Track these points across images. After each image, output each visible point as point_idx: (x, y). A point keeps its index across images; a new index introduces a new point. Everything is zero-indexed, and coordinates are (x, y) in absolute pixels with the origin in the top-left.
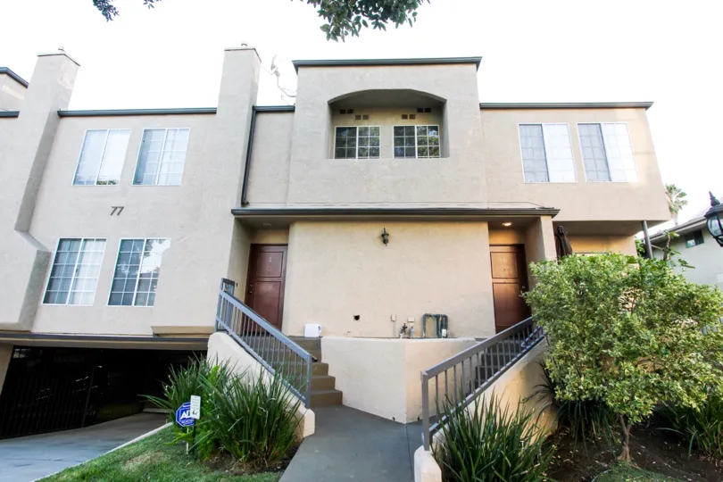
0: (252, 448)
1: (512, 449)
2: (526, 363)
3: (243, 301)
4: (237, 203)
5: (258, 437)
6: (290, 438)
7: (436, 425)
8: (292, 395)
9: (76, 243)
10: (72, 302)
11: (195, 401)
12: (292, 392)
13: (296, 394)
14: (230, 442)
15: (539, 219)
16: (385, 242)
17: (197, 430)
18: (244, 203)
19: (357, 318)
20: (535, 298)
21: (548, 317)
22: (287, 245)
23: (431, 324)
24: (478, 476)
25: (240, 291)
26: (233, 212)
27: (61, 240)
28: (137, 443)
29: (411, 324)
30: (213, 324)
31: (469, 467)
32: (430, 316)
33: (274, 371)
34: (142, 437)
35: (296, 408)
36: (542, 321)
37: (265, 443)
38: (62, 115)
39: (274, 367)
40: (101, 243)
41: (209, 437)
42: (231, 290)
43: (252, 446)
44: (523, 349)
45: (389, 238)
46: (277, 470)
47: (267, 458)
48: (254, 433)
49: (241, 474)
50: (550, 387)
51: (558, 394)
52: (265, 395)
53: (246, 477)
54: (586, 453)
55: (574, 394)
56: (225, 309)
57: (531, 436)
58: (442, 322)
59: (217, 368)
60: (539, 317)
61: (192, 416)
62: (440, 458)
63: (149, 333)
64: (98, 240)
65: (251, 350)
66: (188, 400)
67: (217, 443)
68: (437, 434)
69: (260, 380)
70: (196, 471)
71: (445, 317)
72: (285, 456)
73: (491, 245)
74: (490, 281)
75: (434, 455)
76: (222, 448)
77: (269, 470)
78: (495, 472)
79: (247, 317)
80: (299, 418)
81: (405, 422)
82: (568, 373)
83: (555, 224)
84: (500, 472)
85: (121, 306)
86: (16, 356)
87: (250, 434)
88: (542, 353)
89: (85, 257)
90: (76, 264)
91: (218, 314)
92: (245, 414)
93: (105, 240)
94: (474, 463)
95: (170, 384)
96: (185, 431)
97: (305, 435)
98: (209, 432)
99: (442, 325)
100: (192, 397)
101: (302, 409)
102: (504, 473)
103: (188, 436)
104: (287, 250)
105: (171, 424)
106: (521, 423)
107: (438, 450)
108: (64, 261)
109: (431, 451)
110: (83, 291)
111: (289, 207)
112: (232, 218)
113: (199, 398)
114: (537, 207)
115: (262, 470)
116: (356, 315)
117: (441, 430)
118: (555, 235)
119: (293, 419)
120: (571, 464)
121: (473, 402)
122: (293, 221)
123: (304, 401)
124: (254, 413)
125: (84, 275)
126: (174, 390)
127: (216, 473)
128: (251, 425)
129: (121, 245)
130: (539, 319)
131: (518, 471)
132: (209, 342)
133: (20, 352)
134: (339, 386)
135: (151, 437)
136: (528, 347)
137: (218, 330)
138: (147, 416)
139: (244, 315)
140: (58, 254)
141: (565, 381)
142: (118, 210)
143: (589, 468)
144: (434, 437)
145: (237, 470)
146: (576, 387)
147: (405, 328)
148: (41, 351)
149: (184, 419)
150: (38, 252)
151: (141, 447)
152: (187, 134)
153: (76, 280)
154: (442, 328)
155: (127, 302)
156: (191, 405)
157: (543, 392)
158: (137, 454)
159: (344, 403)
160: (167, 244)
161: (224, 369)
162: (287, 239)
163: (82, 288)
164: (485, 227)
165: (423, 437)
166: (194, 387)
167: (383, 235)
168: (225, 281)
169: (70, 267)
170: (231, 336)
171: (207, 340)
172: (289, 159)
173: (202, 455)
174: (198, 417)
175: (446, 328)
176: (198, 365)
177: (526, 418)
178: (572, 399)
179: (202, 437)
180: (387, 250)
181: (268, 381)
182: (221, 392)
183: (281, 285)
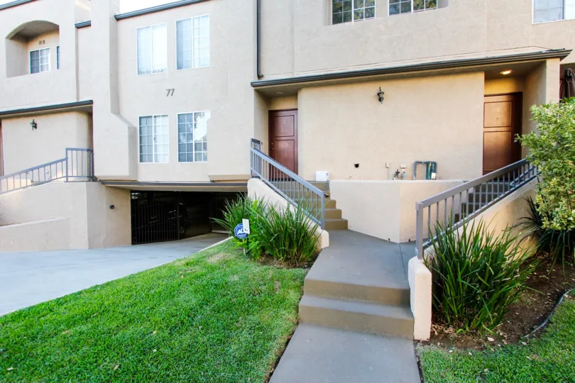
0: (288, 253)
1: (496, 262)
2: (514, 199)
3: (268, 154)
4: (254, 76)
5: (291, 246)
6: (312, 248)
7: (427, 243)
8: (311, 221)
9: (149, 119)
10: (156, 161)
11: (246, 222)
12: (311, 218)
13: (313, 220)
14: (272, 249)
15: (545, 62)
16: (380, 100)
17: (250, 240)
18: (259, 77)
19: (357, 166)
20: (532, 140)
21: (544, 158)
22: (297, 109)
23: (422, 170)
24: (463, 279)
25: (265, 147)
26: (253, 85)
27: (140, 118)
28: (213, 248)
29: (403, 170)
30: (249, 173)
31: (455, 272)
32: (421, 163)
33: (297, 205)
34: (216, 244)
35: (315, 228)
36: (536, 161)
37: (295, 250)
38: (118, 19)
39: (296, 202)
40: (165, 118)
41: (258, 245)
42: (258, 147)
43: (287, 252)
44: (511, 187)
45: (384, 96)
46: (305, 268)
47: (298, 259)
48: (287, 243)
49: (282, 268)
50: (536, 219)
51: (546, 224)
52: (292, 221)
53: (285, 270)
54: (564, 272)
55: (562, 224)
56: (256, 161)
57: (515, 253)
58: (431, 168)
59: (256, 202)
60: (534, 158)
61: (244, 232)
62: (431, 265)
63: (207, 180)
64: (163, 116)
65: (279, 191)
66: (240, 222)
67: (263, 249)
68: (428, 249)
69: (288, 209)
70: (252, 265)
71: (435, 164)
72: (310, 260)
73: (485, 96)
74: (482, 130)
75: (426, 263)
76: (267, 252)
77: (299, 267)
78: (479, 277)
79: (273, 166)
80: (317, 235)
81: (398, 242)
82: (558, 207)
83: (562, 66)
84: (483, 278)
85: (186, 162)
86: (133, 198)
87: (284, 244)
88: (530, 191)
89: (157, 128)
90: (153, 134)
91: (252, 166)
92: (280, 231)
93: (167, 116)
94: (461, 270)
95: (228, 212)
96: (241, 241)
97: (322, 247)
98: (257, 242)
99: (431, 170)
100: (243, 220)
101: (319, 230)
102: (486, 278)
103: (244, 244)
104: (297, 112)
105: (232, 237)
106: (507, 243)
107: (429, 260)
108: (145, 134)
109: (423, 260)
110: (162, 153)
111: (296, 76)
112: (252, 89)
113: (248, 221)
114: (544, 51)
115: (295, 267)
116: (356, 163)
117: (432, 246)
118: (561, 79)
119: (313, 236)
120: (547, 280)
121: (462, 227)
122: (300, 88)
123: (320, 225)
124: (286, 230)
125: (160, 142)
126: (231, 216)
127: (265, 267)
128: (285, 239)
129: (179, 118)
130: (534, 160)
131: (500, 278)
132: (248, 185)
133: (135, 195)
134: (344, 217)
135: (221, 245)
136: (517, 186)
137: (253, 177)
138: (214, 235)
139: (270, 165)
140: (140, 128)
141: (554, 213)
142: (171, 92)
143: (564, 283)
144: (425, 251)
145: (279, 266)
146: (564, 218)
147: (397, 173)
148: (146, 194)
149: (240, 234)
150: (129, 128)
151: (216, 250)
152: (208, 19)
153: (156, 146)
154: (431, 171)
155: (190, 159)
156: (243, 225)
157: (525, 223)
158: (214, 254)
159: (349, 228)
160: (208, 115)
161: (261, 202)
162: (297, 104)
163: (161, 151)
164: (481, 76)
165: (417, 250)
166: (243, 213)
167: (378, 94)
168: (254, 141)
169: (150, 136)
170: (263, 181)
171: (246, 184)
172: (292, 31)
173: (255, 256)
174: (249, 233)
175: (435, 172)
176: (243, 200)
177: (511, 241)
178: (560, 228)
179: (253, 245)
180: (382, 107)
181: (293, 210)
182: (262, 215)
183: (294, 142)
